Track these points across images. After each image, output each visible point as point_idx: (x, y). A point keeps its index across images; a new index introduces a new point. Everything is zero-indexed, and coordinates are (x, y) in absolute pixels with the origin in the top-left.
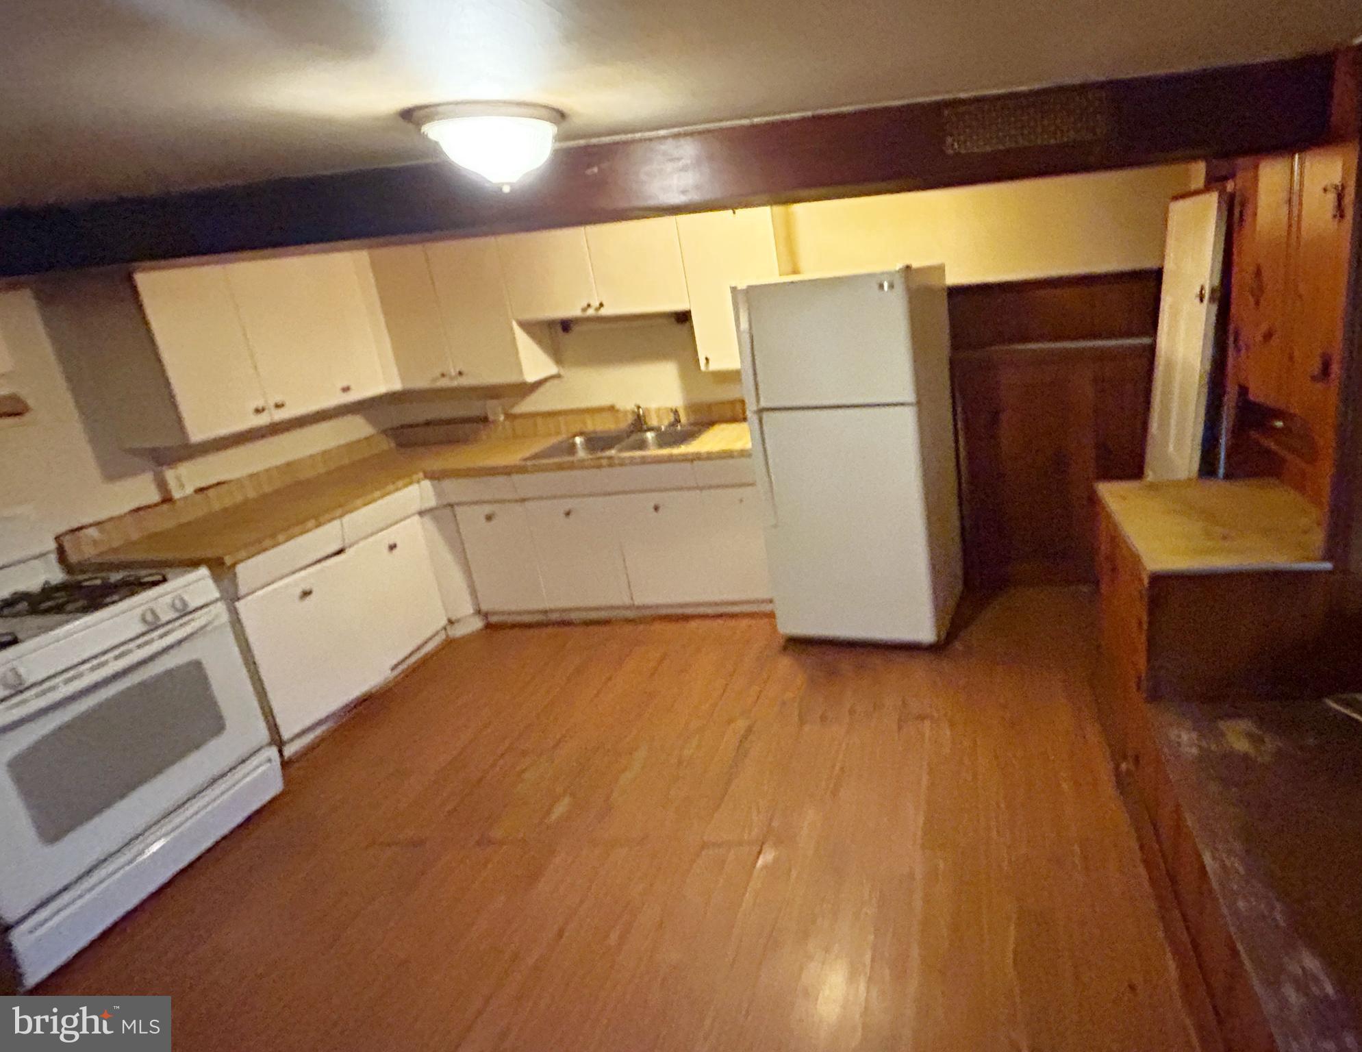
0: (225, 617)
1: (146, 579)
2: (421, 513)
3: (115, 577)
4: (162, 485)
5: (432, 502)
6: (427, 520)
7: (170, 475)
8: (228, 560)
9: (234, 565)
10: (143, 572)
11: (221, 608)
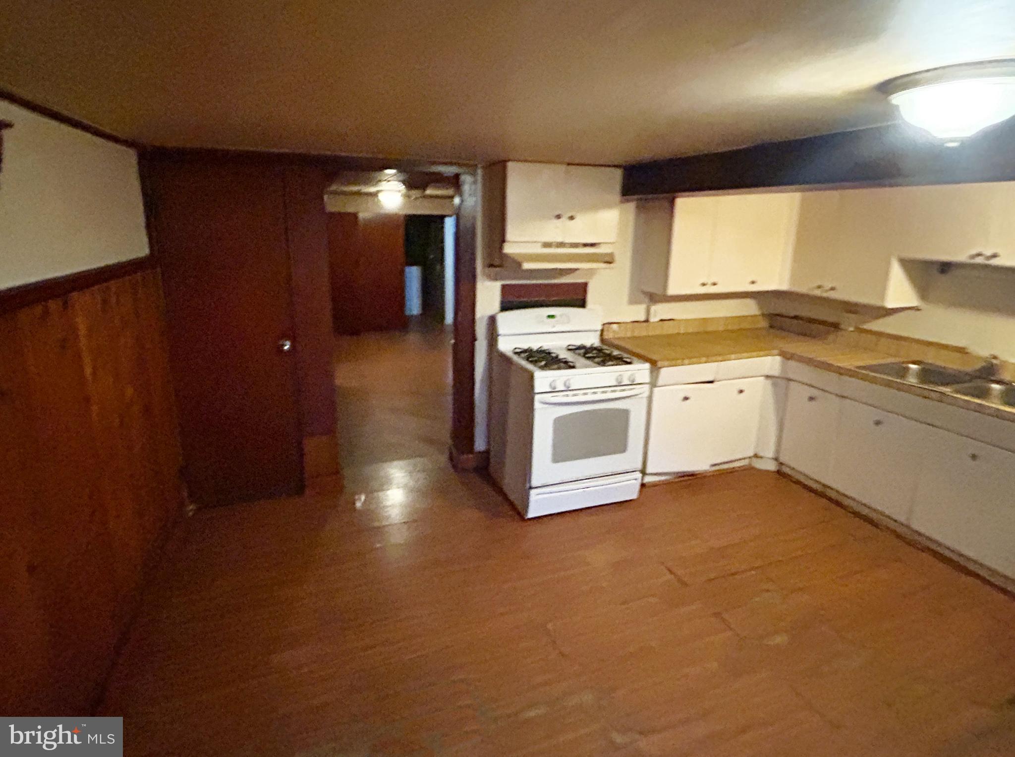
0: (647, 394)
1: (625, 359)
2: (768, 377)
3: (616, 353)
4: (648, 312)
5: (776, 372)
6: (769, 382)
7: (654, 308)
8: (659, 364)
9: (660, 368)
10: (625, 355)
11: (646, 388)
